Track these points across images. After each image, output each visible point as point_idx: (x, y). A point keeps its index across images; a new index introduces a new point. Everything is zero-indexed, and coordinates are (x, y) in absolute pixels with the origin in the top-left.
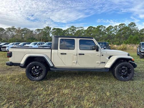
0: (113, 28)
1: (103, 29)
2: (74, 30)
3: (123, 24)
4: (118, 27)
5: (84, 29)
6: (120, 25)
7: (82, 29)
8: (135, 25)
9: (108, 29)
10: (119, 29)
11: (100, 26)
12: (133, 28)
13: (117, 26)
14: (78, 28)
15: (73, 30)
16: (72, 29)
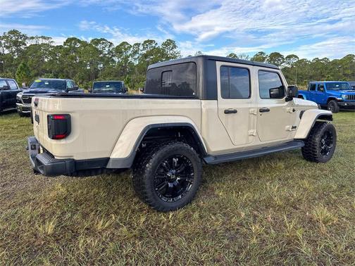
0: (132, 49)
1: (107, 49)
2: (20, 42)
3: (152, 41)
4: (141, 48)
5: (53, 44)
6: (145, 42)
7: (47, 42)
8: (175, 47)
9: (119, 50)
10: (145, 52)
11: (98, 40)
12: (171, 52)
13: (138, 45)
14: (32, 38)
15: (16, 43)
16: (14, 39)
